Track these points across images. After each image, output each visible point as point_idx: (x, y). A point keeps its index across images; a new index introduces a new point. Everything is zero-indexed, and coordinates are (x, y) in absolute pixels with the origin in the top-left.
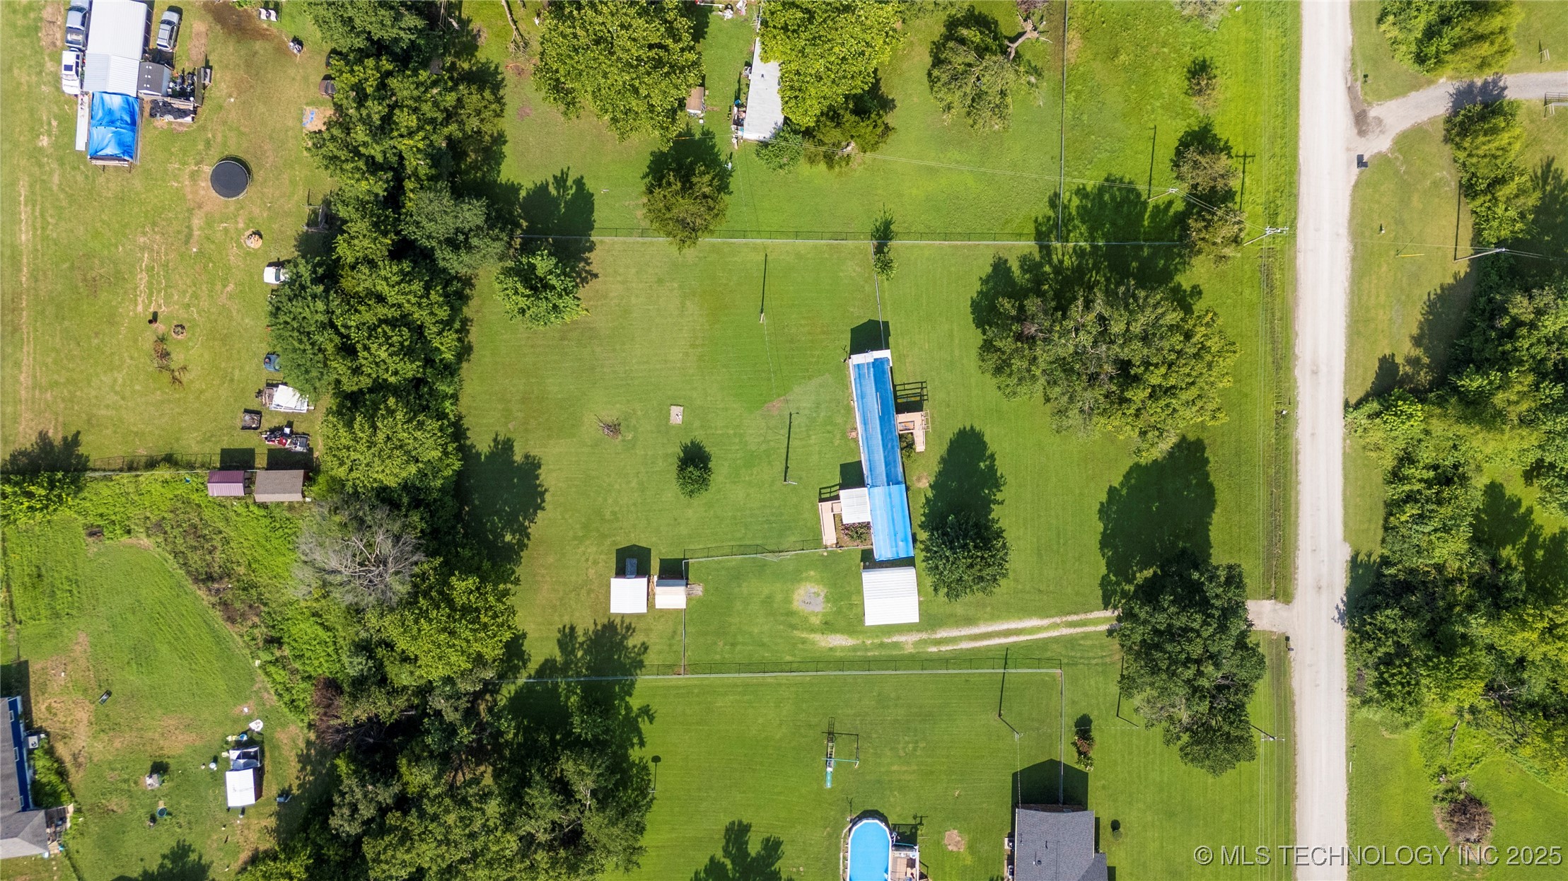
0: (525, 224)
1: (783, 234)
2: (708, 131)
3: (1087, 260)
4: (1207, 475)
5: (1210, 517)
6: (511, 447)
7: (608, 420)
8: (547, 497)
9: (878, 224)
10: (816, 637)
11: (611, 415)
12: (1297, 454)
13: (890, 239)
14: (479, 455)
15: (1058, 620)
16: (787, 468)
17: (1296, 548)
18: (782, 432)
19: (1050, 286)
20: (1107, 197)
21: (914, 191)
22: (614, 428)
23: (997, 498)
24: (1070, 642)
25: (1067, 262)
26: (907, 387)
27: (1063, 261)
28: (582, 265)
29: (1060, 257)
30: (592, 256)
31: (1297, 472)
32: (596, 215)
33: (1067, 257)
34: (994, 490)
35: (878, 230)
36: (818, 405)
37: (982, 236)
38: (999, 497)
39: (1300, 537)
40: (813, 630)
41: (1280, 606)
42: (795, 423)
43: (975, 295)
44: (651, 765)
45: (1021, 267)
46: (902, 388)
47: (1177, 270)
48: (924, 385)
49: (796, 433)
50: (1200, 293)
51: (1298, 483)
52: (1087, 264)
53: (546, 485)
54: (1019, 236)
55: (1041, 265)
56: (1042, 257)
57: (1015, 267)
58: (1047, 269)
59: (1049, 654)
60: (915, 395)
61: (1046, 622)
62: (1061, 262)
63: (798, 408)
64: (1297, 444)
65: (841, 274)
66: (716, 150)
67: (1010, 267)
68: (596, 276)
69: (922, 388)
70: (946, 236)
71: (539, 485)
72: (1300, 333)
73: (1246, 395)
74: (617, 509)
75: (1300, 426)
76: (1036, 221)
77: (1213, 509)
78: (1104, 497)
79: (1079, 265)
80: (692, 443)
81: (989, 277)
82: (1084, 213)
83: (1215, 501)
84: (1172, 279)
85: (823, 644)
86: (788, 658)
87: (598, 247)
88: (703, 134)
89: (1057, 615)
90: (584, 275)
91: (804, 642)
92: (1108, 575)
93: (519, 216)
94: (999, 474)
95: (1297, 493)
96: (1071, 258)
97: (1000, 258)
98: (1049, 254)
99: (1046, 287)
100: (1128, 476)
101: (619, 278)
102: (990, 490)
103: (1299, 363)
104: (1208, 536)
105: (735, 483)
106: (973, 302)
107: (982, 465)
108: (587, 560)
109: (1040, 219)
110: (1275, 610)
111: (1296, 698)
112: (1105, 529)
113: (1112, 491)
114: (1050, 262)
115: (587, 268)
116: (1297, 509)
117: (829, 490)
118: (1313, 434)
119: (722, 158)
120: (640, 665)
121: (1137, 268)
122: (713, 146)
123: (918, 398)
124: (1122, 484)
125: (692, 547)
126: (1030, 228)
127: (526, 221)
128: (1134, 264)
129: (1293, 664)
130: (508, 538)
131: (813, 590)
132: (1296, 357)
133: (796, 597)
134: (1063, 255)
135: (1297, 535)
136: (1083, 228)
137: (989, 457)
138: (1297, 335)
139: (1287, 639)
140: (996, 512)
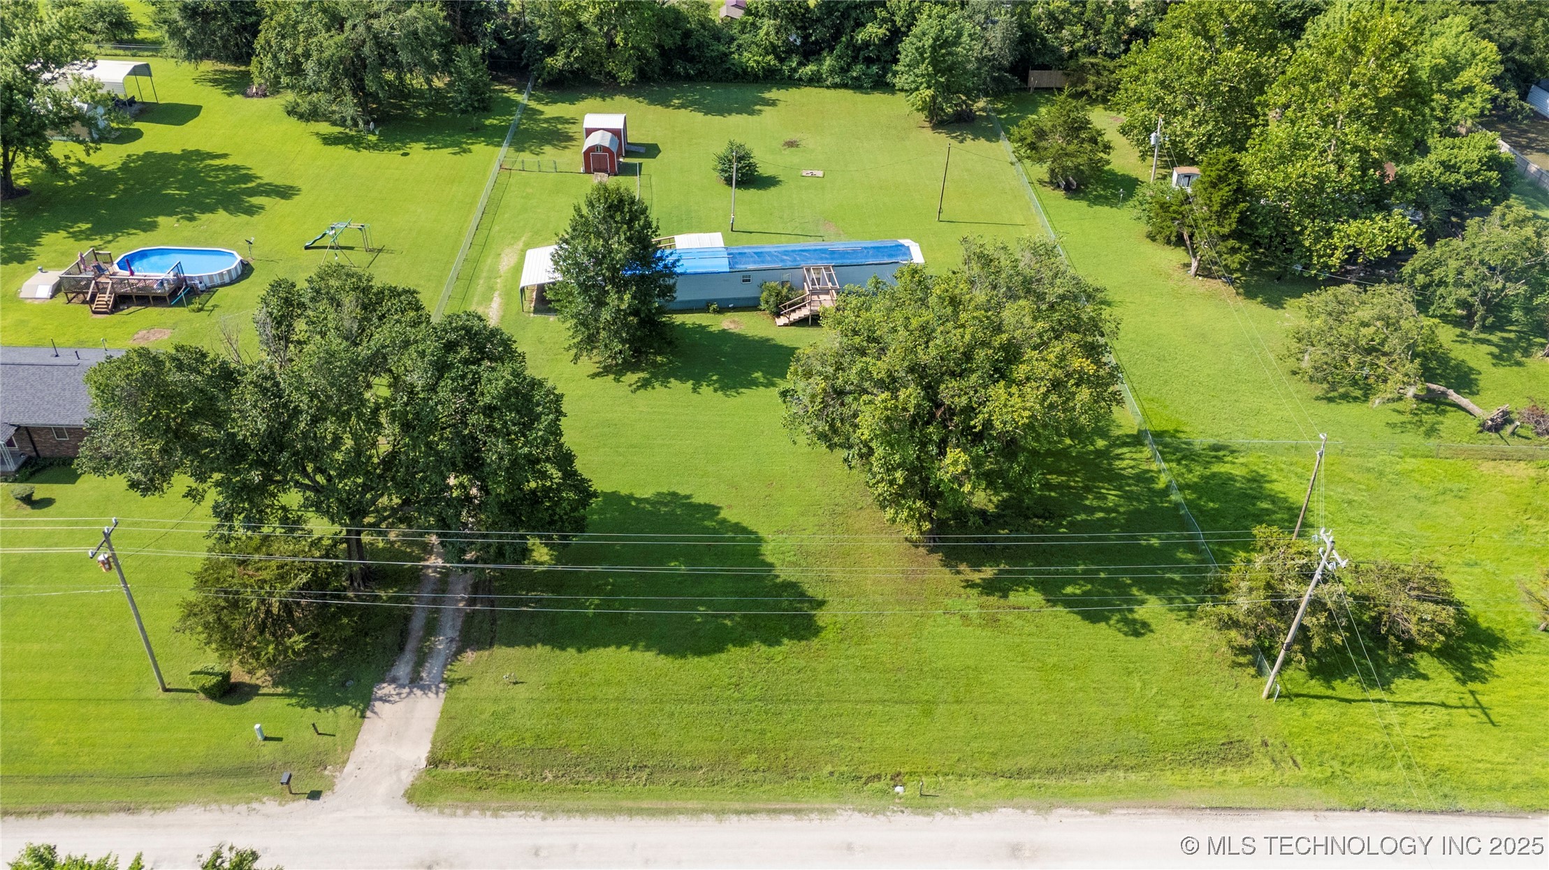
4: (741, 642)
5: (648, 648)
10: (517, 247)
11: (808, 145)
12: (797, 812)
17: (552, 812)
18: (797, 232)
23: (704, 387)
25: (1118, 464)
30: (982, 141)
31: (749, 812)
33: (1132, 463)
34: (717, 385)
38: (706, 389)
39: (577, 822)
41: (407, 778)
50: (1137, 634)
51: (721, 813)
62: (1119, 457)
64: (822, 811)
71: (730, 115)
72: (1107, 818)
73: (928, 713)
74: (703, 144)
75: (867, 820)
76: (1177, 432)
77: (667, 651)
78: (699, 499)
79: (1124, 477)
80: (780, 181)
83: (684, 656)
85: (507, 250)
86: (496, 228)
95: (695, 813)
96: (1132, 468)
98: (1125, 444)
100: (739, 528)
102: (718, 381)
103: (1030, 817)
104: (606, 645)
110: (399, 768)
111: (145, 817)
112: (639, 501)
113: (711, 510)
114: (1114, 446)
116: (652, 813)
118: (850, 847)
124: (724, 521)
126: (1162, 426)
129: (242, 808)
130: (676, 101)
132: (1045, 808)
134: (1133, 460)
135: (584, 812)
136: (1192, 478)
138: (1103, 812)
139: (315, 795)
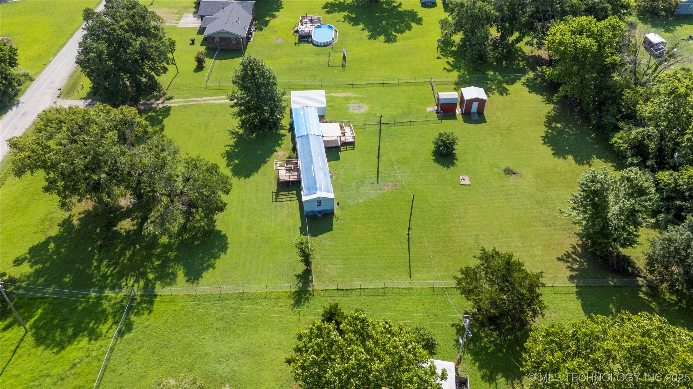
0: (641, 295)
1: (397, 293)
2: (490, 383)
3: (112, 282)
6: (577, 161)
7: (514, 176)
8: (543, 142)
9: (307, 304)
10: (353, 96)
11: (512, 179)
13: (296, 292)
14: (598, 158)
15: (202, 102)
16: (378, 158)
18: (383, 175)
19: (152, 264)
20: (70, 331)
21: (269, 334)
22: (509, 172)
23: (230, 148)
24: (197, 95)
25: (131, 281)
26: (289, 199)
27: (134, 282)
28: (576, 266)
29: (136, 285)
30: (569, 273)
32: (579, 303)
33: (130, 285)
34: (230, 151)
35: (307, 299)
36: (358, 188)
37: (209, 298)
38: (228, 148)
40: (355, 98)
42: (375, 180)
43: (222, 256)
44: (440, 56)
45: (174, 275)
46: (292, 199)
47: (28, 277)
48: (275, 200)
49: (373, 174)
52: (112, 280)
53: (545, 146)
54: (172, 300)
55: (156, 279)
56: (155, 284)
57: (181, 276)
58: (151, 276)
59: (211, 91)
60: (283, 195)
61: (211, 102)
62: (136, 281)
63: (372, 186)
65: (341, 266)
66: (477, 364)
67: (185, 276)
68: (559, 259)
69: (276, 199)
70: (242, 296)
71: (549, 146)
74: (493, 138)
76: (150, 312)
79: (120, 279)
80: (449, 167)
81: (207, 268)
82: (101, 317)
84: (36, 271)
85: (349, 93)
86: (369, 89)
87: (567, 280)
88: (494, 380)
89: (202, 104)
90: (570, 259)
91: (361, 94)
92: (163, 118)
93: (651, 302)
94: (226, 158)
96: (126, 284)
97: (193, 283)
99: (157, 263)
101: (539, 258)
102: (234, 151)
105: (414, 151)
106: (225, 252)
107: (237, 161)
108: (504, 119)
109: (146, 313)
114: (147, 282)
115: (569, 264)
117: (347, 149)
119: (468, 357)
120: (456, 84)
121: (65, 277)
122: (481, 368)
123: (280, 193)
125: (437, 125)
126: (157, 306)
127: (640, 297)
128: (67, 280)
130: (559, 125)
131: (357, 111)
133: (367, 109)
134: (133, 286)
137: (231, 165)
140: (232, 142)
